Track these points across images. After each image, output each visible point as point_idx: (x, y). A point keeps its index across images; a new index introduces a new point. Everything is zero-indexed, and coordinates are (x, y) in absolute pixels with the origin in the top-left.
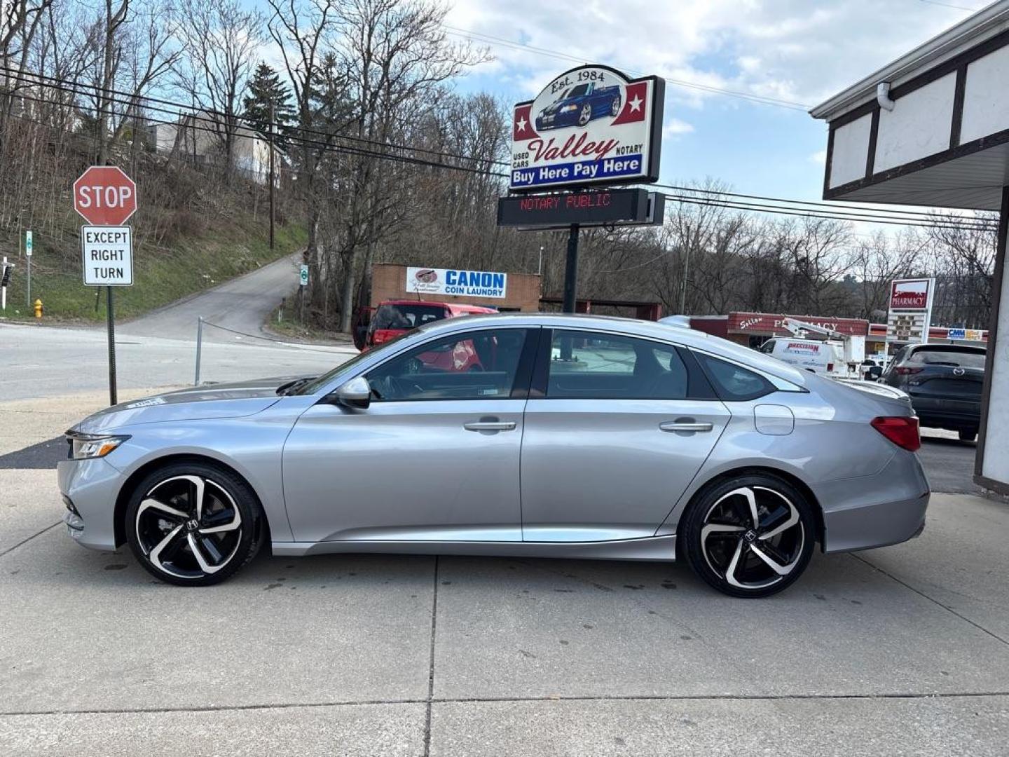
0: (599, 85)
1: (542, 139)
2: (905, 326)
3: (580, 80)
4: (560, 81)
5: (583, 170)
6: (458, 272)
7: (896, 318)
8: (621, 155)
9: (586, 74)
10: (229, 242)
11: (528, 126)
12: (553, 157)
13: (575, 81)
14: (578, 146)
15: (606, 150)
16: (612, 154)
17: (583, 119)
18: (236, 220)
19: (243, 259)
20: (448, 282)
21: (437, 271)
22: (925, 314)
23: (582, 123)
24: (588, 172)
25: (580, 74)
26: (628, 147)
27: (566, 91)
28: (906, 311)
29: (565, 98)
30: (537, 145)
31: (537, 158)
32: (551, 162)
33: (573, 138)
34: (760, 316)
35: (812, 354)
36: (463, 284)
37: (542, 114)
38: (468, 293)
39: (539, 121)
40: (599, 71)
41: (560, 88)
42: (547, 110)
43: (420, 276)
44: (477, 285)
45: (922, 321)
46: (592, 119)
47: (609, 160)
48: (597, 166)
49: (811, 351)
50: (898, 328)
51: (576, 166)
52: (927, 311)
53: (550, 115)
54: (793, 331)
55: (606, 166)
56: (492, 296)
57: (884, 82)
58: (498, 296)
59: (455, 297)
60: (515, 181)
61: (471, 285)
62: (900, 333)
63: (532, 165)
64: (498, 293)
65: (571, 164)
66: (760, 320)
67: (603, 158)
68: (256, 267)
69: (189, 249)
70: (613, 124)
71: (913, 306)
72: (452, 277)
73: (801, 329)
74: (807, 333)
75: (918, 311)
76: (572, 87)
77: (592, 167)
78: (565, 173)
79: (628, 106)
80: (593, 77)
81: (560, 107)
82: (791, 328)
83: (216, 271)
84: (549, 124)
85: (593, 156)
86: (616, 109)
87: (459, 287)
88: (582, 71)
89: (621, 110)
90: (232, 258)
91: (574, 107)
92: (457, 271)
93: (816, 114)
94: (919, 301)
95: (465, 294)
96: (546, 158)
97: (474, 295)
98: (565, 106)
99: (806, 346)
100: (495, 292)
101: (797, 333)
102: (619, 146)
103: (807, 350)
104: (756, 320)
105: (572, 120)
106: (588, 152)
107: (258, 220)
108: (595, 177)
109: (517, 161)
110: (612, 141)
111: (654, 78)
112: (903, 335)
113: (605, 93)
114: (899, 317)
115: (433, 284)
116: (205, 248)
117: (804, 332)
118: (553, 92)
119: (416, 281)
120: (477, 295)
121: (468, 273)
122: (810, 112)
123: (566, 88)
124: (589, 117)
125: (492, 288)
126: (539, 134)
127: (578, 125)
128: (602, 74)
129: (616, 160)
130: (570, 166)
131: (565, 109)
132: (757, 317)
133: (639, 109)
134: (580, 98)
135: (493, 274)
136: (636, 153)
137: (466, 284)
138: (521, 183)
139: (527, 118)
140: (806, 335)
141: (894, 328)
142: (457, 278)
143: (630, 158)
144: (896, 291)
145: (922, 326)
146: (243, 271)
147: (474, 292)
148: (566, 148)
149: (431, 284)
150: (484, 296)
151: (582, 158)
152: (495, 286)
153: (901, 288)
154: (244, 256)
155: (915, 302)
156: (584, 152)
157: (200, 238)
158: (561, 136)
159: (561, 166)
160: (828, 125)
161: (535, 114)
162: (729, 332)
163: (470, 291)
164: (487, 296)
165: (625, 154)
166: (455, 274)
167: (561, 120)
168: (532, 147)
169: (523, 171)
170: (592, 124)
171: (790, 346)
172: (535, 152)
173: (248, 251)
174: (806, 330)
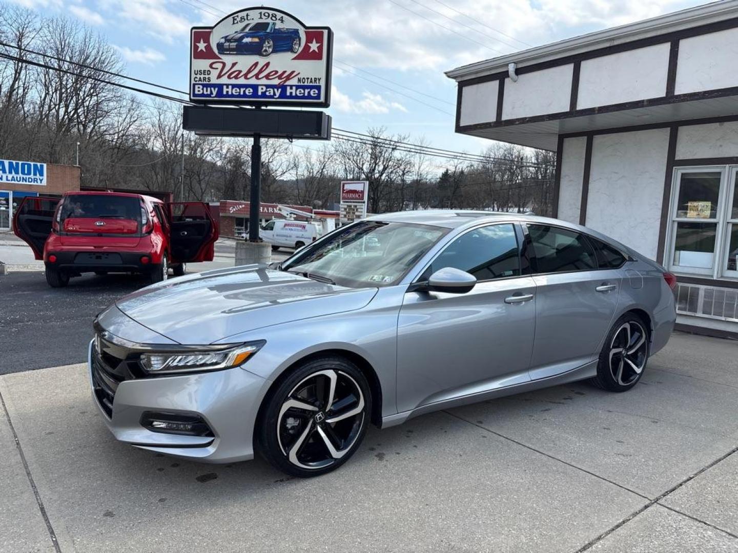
0: (279, 25)
1: (224, 61)
2: (351, 212)
3: (261, 18)
4: (240, 15)
5: (266, 91)
7: (346, 207)
8: (302, 84)
9: (267, 15)
11: (208, 47)
12: (236, 77)
13: (255, 18)
14: (261, 71)
15: (288, 78)
16: (294, 82)
17: (266, 51)
22: (363, 204)
23: (265, 53)
24: (272, 94)
25: (261, 13)
26: (308, 79)
27: (248, 25)
28: (351, 202)
29: (247, 30)
30: (220, 66)
31: (219, 76)
32: (234, 81)
33: (256, 64)
34: (243, 204)
35: (301, 231)
37: (223, 41)
38: (7, 180)
39: (220, 46)
40: (279, 15)
41: (241, 21)
42: (228, 38)
44: (17, 173)
45: (362, 209)
46: (274, 51)
47: (291, 87)
48: (280, 90)
49: (300, 228)
50: (348, 213)
51: (260, 88)
52: (364, 202)
53: (231, 42)
54: (285, 215)
55: (288, 91)
56: (32, 183)
57: (514, 63)
58: (39, 183)
60: (197, 92)
61: (10, 172)
62: (349, 216)
63: (214, 81)
64: (39, 181)
65: (255, 85)
66: (243, 206)
67: (286, 84)
70: (293, 59)
71: (356, 199)
73: (291, 213)
74: (295, 216)
75: (359, 202)
76: (253, 23)
77: (276, 90)
78: (249, 91)
79: (307, 47)
80: (274, 18)
81: (242, 38)
82: (284, 213)
84: (230, 49)
85: (276, 82)
86: (297, 47)
88: (263, 11)
89: (301, 49)
91: (256, 40)
93: (449, 75)
94: (359, 196)
95: (4, 181)
96: (229, 77)
97: (13, 182)
98: (247, 37)
99: (297, 226)
100: (36, 180)
101: (288, 216)
102: (299, 76)
103: (297, 228)
104: (240, 206)
105: (255, 50)
106: (270, 77)
108: (278, 98)
109: (198, 76)
110: (293, 72)
111: (328, 28)
112: (350, 217)
113: (285, 33)
114: (348, 206)
117: (293, 216)
118: (234, 23)
120: (16, 182)
121: (6, 162)
122: (446, 73)
123: (246, 22)
124: (271, 50)
125: (32, 176)
126: (220, 56)
127: (261, 54)
128: (282, 17)
129: (298, 87)
130: (255, 87)
131: (246, 40)
132: (241, 204)
133: (317, 50)
134: (261, 33)
135: (32, 164)
136: (315, 84)
137: (4, 172)
138: (203, 95)
139: (207, 40)
140: (294, 218)
141: (345, 213)
143: (311, 87)
144: (345, 188)
145: (362, 212)
148: (249, 71)
150: (24, 183)
151: (265, 81)
152: (35, 174)
153: (348, 187)
155: (357, 196)
156: (267, 77)
158: (244, 62)
159: (246, 86)
160: (457, 83)
161: (215, 40)
162: (221, 214)
164: (27, 183)
165: (306, 84)
167: (242, 49)
168: (214, 66)
169: (204, 86)
170: (274, 56)
171: (286, 225)
172: (218, 72)
174: (294, 214)
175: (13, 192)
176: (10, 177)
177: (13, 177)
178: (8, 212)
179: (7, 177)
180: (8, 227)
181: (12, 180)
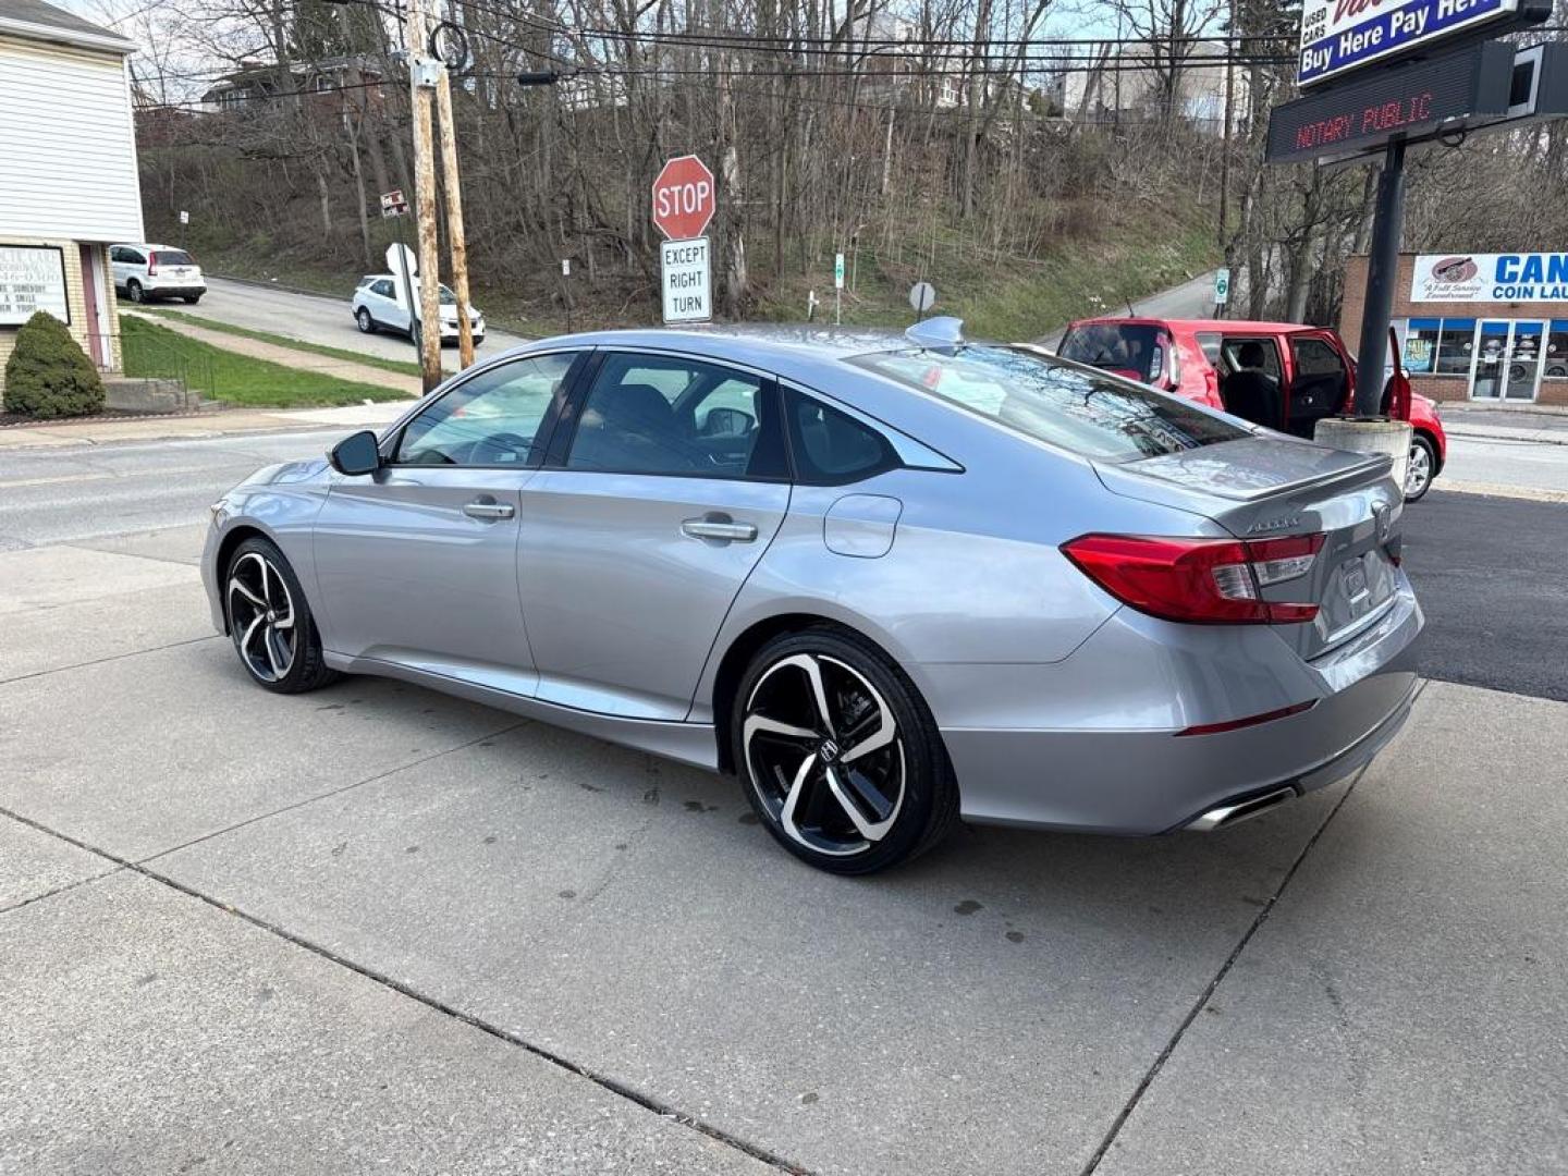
5: (1404, 22)
6: (1524, 258)
10: (1145, 241)
12: (1360, 8)
18: (1167, 207)
19: (1164, 267)
20: (1500, 277)
21: (1477, 258)
24: (1413, 26)
31: (1337, 18)
32: (1356, 20)
36: (1532, 280)
38: (1543, 296)
43: (1441, 270)
48: (1427, 9)
51: (1394, 19)
59: (1513, 306)
60: (1303, 68)
61: (1551, 279)
63: (1330, 31)
65: (1386, 13)
68: (1183, 278)
69: (1074, 259)
72: (1510, 268)
77: (1419, 12)
78: (1375, 35)
83: (1112, 290)
87: (1523, 285)
90: (1145, 268)
92: (1520, 255)
95: (1536, 298)
96: (1350, 15)
97: (1555, 300)
107: (1207, 202)
108: (1423, 33)
109: (1308, 29)
115: (1467, 284)
116: (1102, 255)
119: (1432, 281)
121: (1546, 258)
130: (1385, 20)
137: (1539, 279)
138: (1312, 72)
142: (1520, 269)
146: (1159, 287)
147: (1555, 293)
149: (1462, 285)
154: (1166, 262)
157: (1097, 241)
159: (1372, 24)
163: (1548, 292)
166: (1516, 261)
169: (1315, 48)
173: (1176, 254)
175: (1553, 322)
176: (1549, 289)
177: (1556, 289)
178: (1536, 364)
179: (1543, 289)
180: (1530, 397)
181: (1552, 296)
